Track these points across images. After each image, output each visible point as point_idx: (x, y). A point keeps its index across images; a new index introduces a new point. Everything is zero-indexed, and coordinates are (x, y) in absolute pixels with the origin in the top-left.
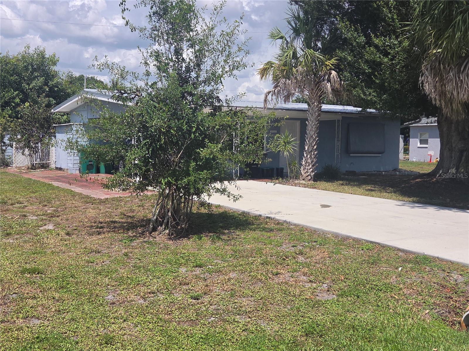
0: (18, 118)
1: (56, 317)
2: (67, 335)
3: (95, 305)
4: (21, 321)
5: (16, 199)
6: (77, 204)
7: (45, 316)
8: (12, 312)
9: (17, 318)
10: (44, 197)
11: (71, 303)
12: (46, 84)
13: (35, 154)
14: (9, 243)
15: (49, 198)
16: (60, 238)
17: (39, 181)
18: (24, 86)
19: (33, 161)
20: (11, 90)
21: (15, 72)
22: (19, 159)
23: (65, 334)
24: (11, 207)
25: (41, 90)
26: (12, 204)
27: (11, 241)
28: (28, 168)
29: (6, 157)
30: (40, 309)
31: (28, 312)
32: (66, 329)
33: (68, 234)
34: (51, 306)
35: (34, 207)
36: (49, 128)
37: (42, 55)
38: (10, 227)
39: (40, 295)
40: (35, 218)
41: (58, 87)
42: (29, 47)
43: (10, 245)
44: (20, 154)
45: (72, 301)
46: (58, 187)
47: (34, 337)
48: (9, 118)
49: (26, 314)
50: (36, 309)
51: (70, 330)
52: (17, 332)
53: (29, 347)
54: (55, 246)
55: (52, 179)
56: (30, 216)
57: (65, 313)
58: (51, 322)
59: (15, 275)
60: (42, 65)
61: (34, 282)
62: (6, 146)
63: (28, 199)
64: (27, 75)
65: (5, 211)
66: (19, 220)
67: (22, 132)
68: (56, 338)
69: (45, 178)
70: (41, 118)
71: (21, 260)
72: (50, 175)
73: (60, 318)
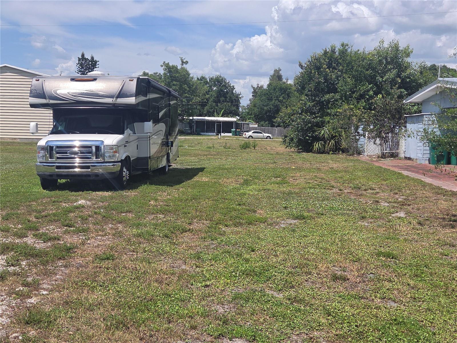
0: (371, 110)
1: (412, 303)
2: (423, 323)
3: (451, 299)
4: (378, 301)
5: (369, 185)
6: (428, 194)
7: (401, 301)
8: (370, 290)
9: (375, 297)
10: (394, 185)
11: (426, 293)
12: (398, 76)
13: (386, 144)
14: (365, 225)
15: (400, 187)
16: (412, 226)
17: (389, 169)
18: (378, 79)
19: (383, 150)
20: (366, 83)
21: (370, 66)
22: (371, 148)
23: (422, 323)
24: (364, 192)
25: (394, 82)
26: (365, 190)
27: (366, 224)
28: (378, 157)
29: (359, 146)
30: (396, 292)
31: (385, 293)
32: (422, 318)
33: (420, 223)
34: (407, 292)
35: (386, 194)
36: (400, 119)
37: (396, 48)
38: (365, 211)
39: (396, 279)
40: (387, 204)
41: (410, 78)
42: (383, 42)
43: (366, 227)
44: (372, 143)
45: (427, 291)
46: (408, 176)
47: (392, 318)
48: (363, 110)
49: (383, 295)
50: (392, 292)
51: (426, 320)
52: (375, 310)
53: (388, 327)
54: (408, 233)
55: (401, 168)
56: (382, 202)
57: (420, 301)
58: (407, 307)
59: (371, 256)
60: (396, 57)
61: (389, 266)
62: (360, 135)
63: (379, 186)
64: (381, 68)
65: (359, 195)
66: (373, 205)
67: (375, 122)
68: (413, 325)
69: (395, 166)
70: (393, 108)
71: (376, 243)
72: (399, 164)
73: (416, 306)
